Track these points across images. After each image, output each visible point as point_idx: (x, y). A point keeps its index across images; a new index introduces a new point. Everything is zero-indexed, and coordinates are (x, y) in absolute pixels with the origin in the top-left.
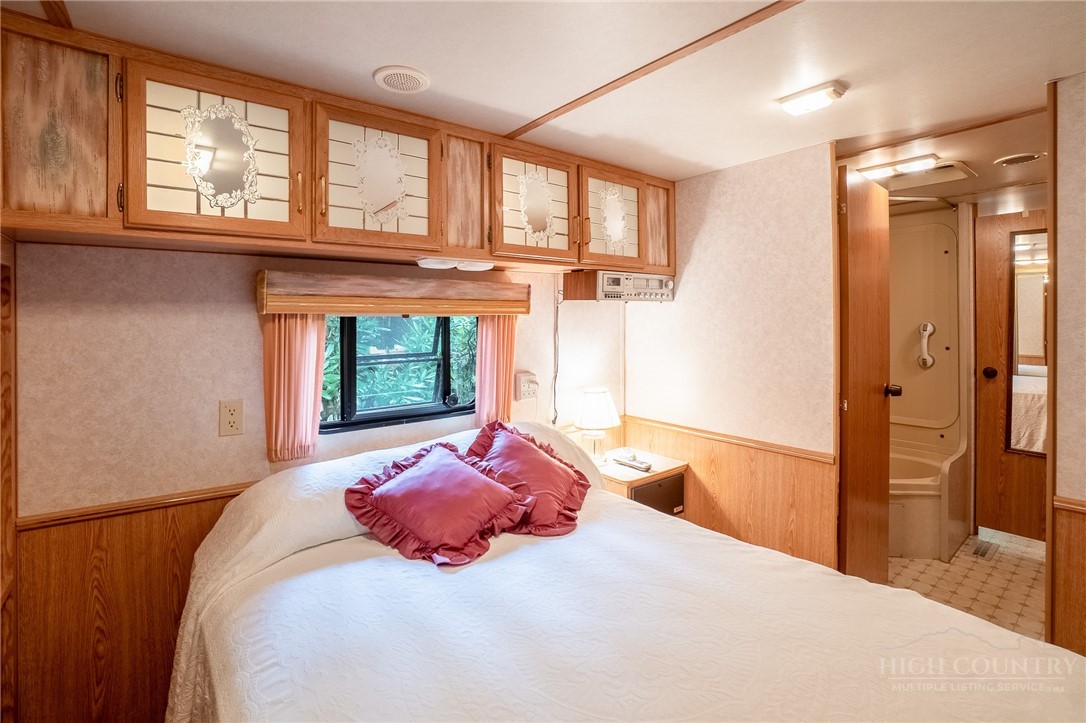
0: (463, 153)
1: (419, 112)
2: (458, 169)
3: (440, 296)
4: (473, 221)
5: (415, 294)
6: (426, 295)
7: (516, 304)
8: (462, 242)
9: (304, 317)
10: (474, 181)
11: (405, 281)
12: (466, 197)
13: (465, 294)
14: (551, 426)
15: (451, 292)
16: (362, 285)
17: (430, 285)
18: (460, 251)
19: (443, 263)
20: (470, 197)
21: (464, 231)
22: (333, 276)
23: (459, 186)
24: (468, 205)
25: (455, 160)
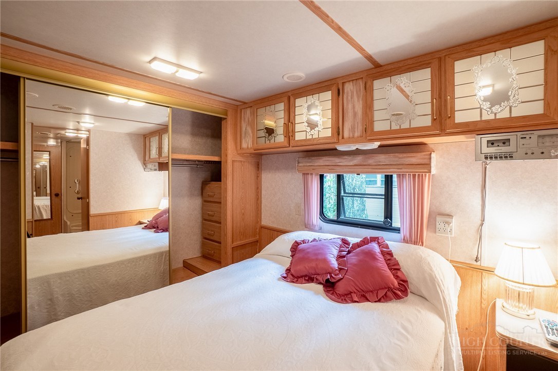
0: (352, 88)
1: (327, 80)
2: (349, 98)
3: (365, 163)
4: (358, 123)
5: (351, 163)
6: (357, 163)
7: (418, 166)
8: (351, 135)
9: (312, 174)
10: (358, 101)
11: (347, 157)
12: (354, 111)
13: (380, 162)
14: (475, 263)
15: (371, 161)
16: (328, 160)
17: (359, 158)
18: (352, 140)
19: (349, 147)
20: (356, 110)
21: (353, 129)
22: (318, 158)
23: (350, 106)
24: (355, 114)
25: (347, 93)
